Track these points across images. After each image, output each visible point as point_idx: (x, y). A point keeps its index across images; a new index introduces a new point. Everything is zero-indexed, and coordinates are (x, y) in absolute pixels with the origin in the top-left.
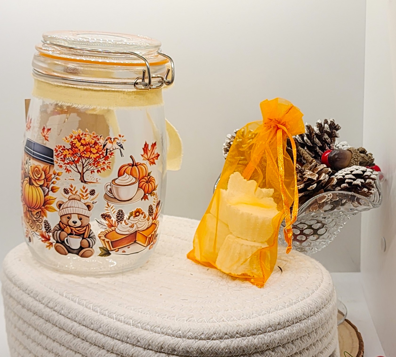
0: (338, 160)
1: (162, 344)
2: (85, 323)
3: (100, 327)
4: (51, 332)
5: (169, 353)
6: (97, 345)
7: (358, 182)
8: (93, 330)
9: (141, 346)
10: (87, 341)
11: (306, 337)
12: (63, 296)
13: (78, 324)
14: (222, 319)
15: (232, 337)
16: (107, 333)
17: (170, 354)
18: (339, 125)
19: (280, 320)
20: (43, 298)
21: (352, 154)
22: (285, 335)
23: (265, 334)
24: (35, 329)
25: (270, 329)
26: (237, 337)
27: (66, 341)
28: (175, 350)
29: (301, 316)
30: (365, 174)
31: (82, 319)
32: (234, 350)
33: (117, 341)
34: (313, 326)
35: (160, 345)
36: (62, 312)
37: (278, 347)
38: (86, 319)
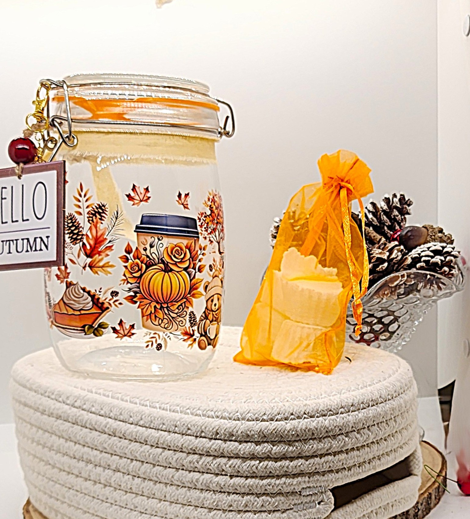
0: (412, 237)
1: (218, 429)
2: (122, 418)
3: (142, 419)
4: (80, 436)
5: (226, 438)
6: (138, 441)
7: (438, 259)
8: (132, 424)
9: (192, 434)
10: (125, 439)
11: (384, 424)
12: (92, 392)
13: (114, 421)
14: (286, 400)
15: (299, 417)
16: (150, 425)
17: (226, 440)
18: (411, 200)
19: (353, 400)
20: (68, 398)
21: (428, 230)
22: (360, 418)
23: (337, 415)
24: (59, 437)
25: (342, 410)
26: (305, 418)
27: (100, 443)
28: (233, 435)
29: (377, 398)
30: (445, 250)
31: (118, 414)
32: (301, 432)
33: (162, 432)
34: (392, 412)
35: (215, 430)
36: (93, 409)
37: (352, 432)
38: (123, 413)
